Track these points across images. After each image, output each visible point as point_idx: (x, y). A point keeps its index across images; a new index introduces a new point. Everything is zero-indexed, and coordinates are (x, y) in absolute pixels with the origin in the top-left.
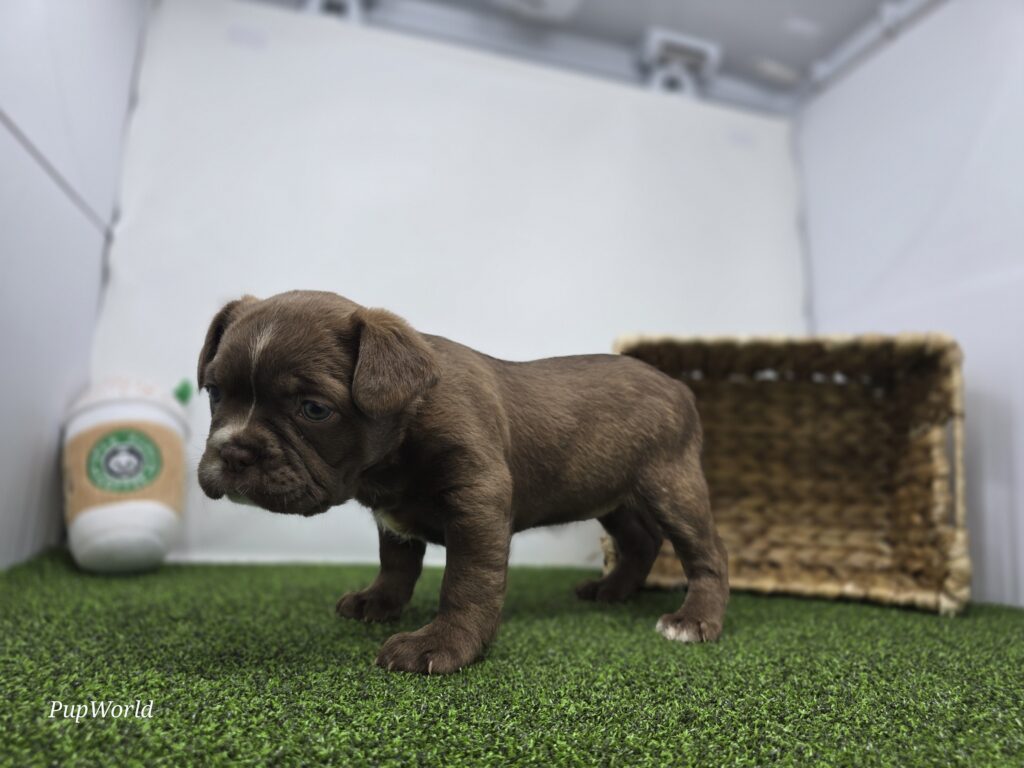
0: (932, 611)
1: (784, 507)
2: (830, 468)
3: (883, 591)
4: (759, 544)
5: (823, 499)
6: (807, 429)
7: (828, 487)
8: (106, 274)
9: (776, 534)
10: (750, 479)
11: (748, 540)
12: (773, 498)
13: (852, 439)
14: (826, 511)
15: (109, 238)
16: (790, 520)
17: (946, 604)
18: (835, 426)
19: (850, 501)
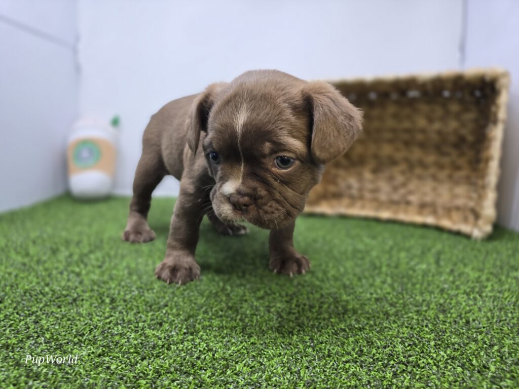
0: (468, 237)
1: (418, 171)
2: (448, 149)
3: (446, 223)
4: (402, 191)
5: (441, 167)
6: (437, 126)
7: (445, 160)
8: (78, 69)
9: (412, 186)
10: (399, 155)
11: (395, 189)
12: (411, 166)
13: (464, 132)
14: (443, 175)
15: (75, 51)
16: (420, 178)
17: (477, 233)
18: (453, 124)
19: (457, 168)
